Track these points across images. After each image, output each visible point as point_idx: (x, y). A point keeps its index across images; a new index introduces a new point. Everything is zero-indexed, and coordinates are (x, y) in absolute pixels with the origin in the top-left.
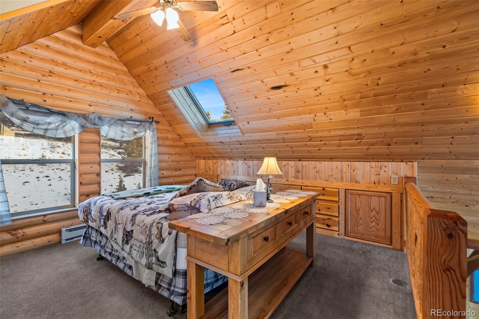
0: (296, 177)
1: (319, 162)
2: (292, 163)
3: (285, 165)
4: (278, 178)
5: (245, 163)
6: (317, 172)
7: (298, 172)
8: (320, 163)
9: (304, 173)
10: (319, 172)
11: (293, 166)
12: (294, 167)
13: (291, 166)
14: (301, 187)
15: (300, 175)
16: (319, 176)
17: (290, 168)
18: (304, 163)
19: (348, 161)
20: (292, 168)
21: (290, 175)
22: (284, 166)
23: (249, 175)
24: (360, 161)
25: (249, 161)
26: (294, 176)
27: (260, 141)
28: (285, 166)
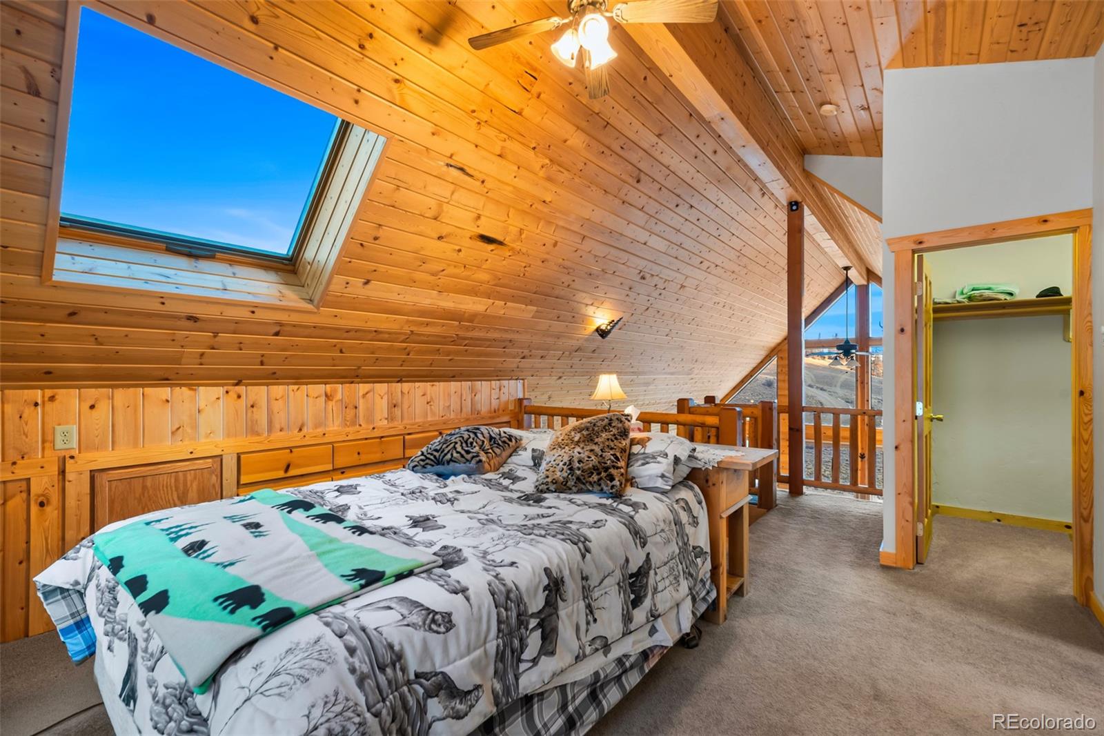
0: (390, 418)
1: (431, 383)
2: (381, 388)
3: (367, 393)
4: (348, 427)
5: (233, 395)
6: (428, 403)
7: (395, 406)
8: (433, 385)
9: (405, 406)
10: (432, 403)
11: (385, 394)
12: (385, 397)
13: (380, 395)
14: (404, 437)
15: (398, 412)
16: (431, 409)
17: (377, 398)
18: (406, 386)
19: (469, 381)
20: (382, 398)
21: (378, 416)
22: (364, 396)
23: (252, 430)
24: (481, 380)
25: (249, 388)
26: (386, 416)
27: (352, 334)
28: (367, 395)
